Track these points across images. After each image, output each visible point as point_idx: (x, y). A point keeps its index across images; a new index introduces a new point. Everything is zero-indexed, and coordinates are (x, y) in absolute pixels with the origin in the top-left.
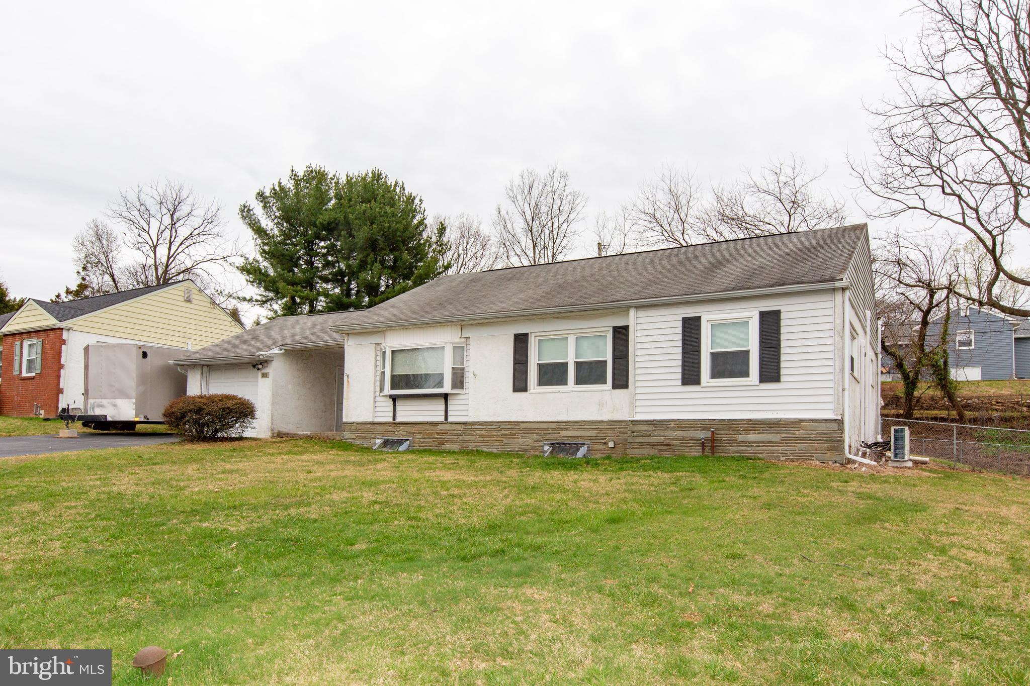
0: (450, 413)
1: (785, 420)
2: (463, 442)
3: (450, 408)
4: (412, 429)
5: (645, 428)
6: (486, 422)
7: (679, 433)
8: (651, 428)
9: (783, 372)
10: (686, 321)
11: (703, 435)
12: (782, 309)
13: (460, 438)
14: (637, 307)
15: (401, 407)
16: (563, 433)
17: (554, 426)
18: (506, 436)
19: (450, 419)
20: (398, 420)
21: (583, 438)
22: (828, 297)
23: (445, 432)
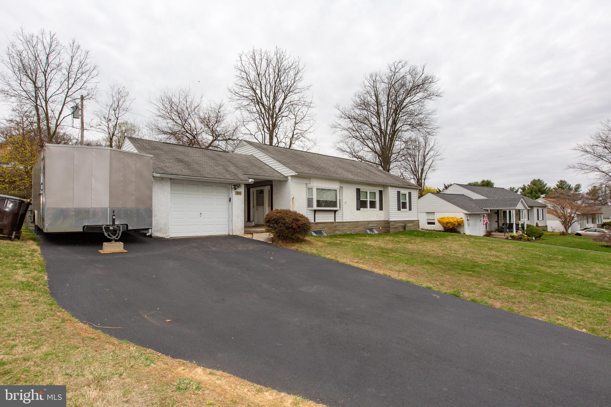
0: (336, 218)
1: (413, 220)
3: (336, 216)
4: (323, 225)
5: (393, 223)
6: (349, 222)
7: (399, 224)
9: (412, 208)
10: (398, 192)
11: (403, 224)
12: (412, 192)
13: (342, 229)
14: (391, 186)
15: (317, 215)
16: (370, 225)
17: (367, 222)
18: (355, 227)
19: (337, 221)
20: (317, 221)
21: (373, 226)
22: (416, 190)
23: (336, 227)
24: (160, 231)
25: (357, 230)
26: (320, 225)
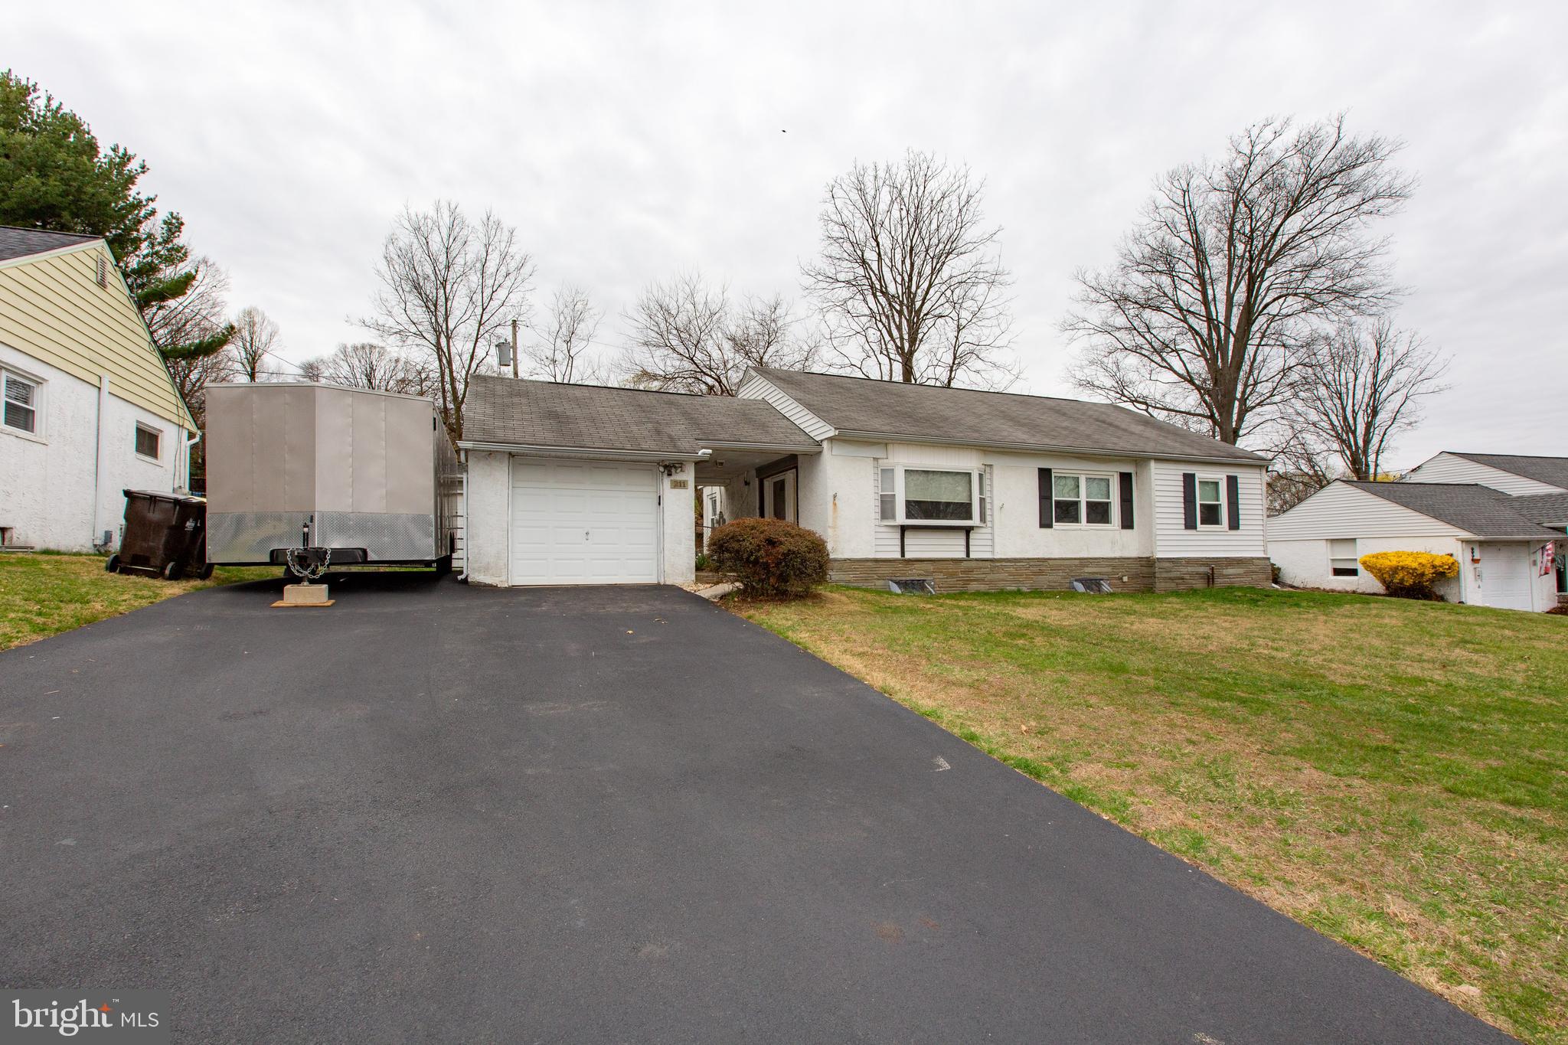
0: (971, 548)
1: (1245, 558)
2: (991, 581)
3: (971, 542)
4: (930, 567)
5: (1167, 565)
6: (1015, 559)
7: (1190, 569)
8: (1171, 565)
9: (1241, 522)
10: (1185, 475)
11: (1206, 569)
12: (1241, 476)
13: (989, 577)
14: (1158, 460)
15: (910, 539)
16: (1087, 570)
17: (1077, 562)
18: (1035, 574)
19: (973, 555)
20: (908, 556)
21: (1100, 574)
22: (1258, 471)
23: (970, 571)
24: (486, 569)
25: (1043, 582)
26: (917, 565)
